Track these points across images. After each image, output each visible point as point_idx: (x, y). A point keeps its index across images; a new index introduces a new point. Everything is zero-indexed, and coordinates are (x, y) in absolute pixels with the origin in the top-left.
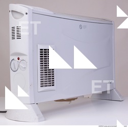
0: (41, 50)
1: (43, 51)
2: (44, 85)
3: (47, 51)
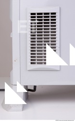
1: (36, 15)
2: (36, 61)
3: (43, 15)
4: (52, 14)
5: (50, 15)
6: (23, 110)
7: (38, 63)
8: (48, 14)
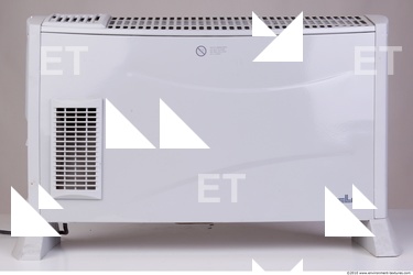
0: (58, 109)
1: (65, 112)
2: (65, 185)
3: (76, 112)
4: (90, 110)
5: (87, 112)
6: (42, 258)
7: (67, 188)
8: (84, 110)
